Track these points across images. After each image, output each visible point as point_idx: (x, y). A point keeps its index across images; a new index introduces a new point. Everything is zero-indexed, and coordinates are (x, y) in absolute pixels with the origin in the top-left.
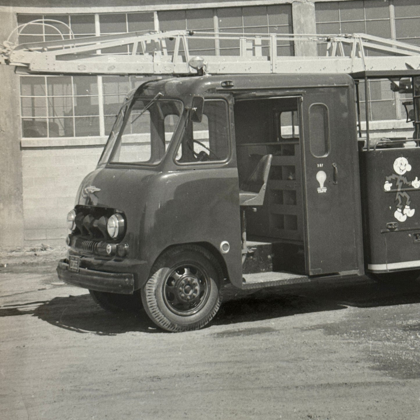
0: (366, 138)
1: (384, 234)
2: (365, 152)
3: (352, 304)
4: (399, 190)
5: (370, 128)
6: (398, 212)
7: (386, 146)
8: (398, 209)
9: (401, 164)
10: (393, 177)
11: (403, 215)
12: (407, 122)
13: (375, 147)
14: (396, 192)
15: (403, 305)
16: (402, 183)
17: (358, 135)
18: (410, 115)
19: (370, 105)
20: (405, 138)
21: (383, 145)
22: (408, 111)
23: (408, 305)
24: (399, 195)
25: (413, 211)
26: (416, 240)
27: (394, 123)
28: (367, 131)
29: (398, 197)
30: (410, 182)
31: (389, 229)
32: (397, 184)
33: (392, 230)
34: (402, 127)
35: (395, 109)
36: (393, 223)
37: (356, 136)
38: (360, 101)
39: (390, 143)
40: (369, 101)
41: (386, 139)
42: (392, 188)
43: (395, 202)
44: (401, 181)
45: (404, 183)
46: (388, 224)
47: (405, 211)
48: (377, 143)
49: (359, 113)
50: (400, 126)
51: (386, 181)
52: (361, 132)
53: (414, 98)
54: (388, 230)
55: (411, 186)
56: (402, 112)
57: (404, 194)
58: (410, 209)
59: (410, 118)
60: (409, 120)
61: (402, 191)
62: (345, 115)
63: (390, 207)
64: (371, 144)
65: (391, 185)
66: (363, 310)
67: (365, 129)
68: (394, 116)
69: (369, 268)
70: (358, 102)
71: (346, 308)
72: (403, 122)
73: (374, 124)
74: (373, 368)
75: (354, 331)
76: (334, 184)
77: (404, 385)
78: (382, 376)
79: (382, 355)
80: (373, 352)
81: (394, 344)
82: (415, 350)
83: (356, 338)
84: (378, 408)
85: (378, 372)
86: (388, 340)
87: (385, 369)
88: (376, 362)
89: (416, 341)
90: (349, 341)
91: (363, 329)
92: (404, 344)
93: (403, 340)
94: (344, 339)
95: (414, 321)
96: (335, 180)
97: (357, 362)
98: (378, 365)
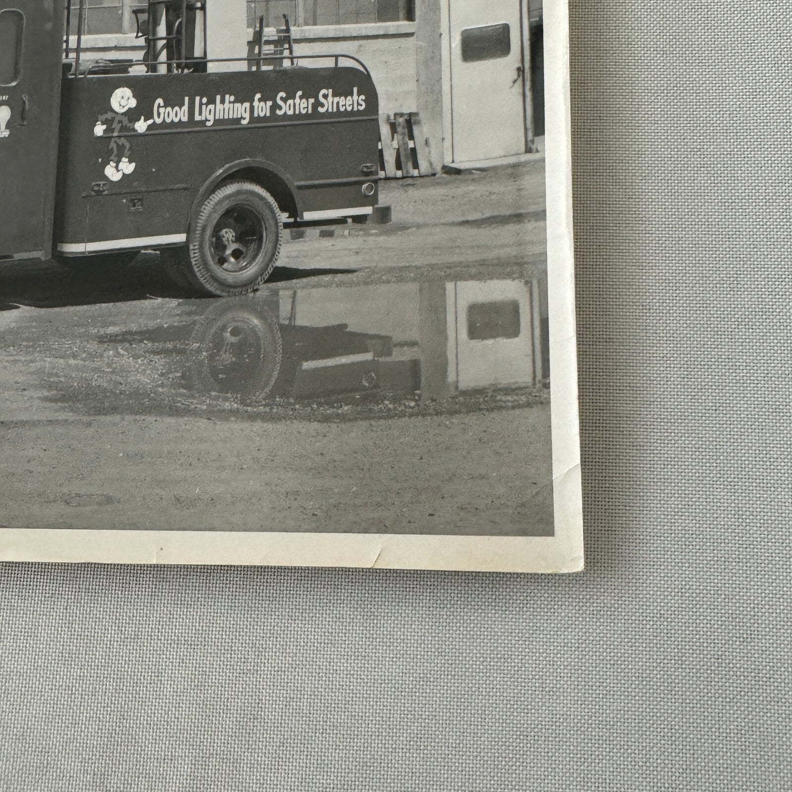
0: (75, 60)
1: (86, 200)
2: (71, 79)
3: (26, 302)
4: (115, 134)
5: (83, 46)
6: (110, 167)
7: (102, 71)
8: (111, 163)
9: (123, 98)
10: (109, 115)
11: (118, 171)
12: (137, 37)
13: (86, 73)
14: (112, 137)
15: (104, 305)
16: (120, 125)
17: (64, 55)
18: (142, 28)
19: (86, 13)
20: (131, 61)
21: (99, 71)
22: (140, 21)
23: (112, 304)
24: (115, 142)
25: (133, 165)
26: (133, 208)
27: (118, 38)
28: (78, 50)
29: (113, 145)
30: (133, 123)
31: (95, 191)
32: (113, 126)
33: (99, 193)
34: (127, 45)
35: (121, 18)
36: (101, 183)
37: (61, 57)
38: (72, 7)
39: (110, 66)
40: (84, 7)
41: (104, 62)
42: (105, 131)
43: (108, 152)
44: (120, 122)
45: (124, 125)
46: (94, 183)
47: (121, 166)
48: (91, 67)
49: (68, 24)
50: (126, 42)
51: (97, 121)
52: (69, 50)
53: (150, 5)
54: (93, 193)
55: (134, 130)
56: (130, 23)
57: (122, 141)
58: (128, 163)
59: (141, 32)
60: (140, 34)
61: (119, 137)
62: (49, 26)
63: (100, 160)
64: (82, 68)
65: (104, 127)
66: (43, 311)
67: (75, 46)
68: (119, 30)
69: (59, 249)
70: (68, 8)
71: (18, 307)
72: (131, 38)
73: (88, 40)
74: (46, 399)
75: (25, 343)
76: (22, 125)
77: (89, 424)
78: (57, 411)
79: (63, 379)
80: (51, 375)
81: (83, 362)
82: (113, 372)
83: (27, 353)
84: (45, 460)
85: (53, 404)
86: (74, 356)
87: (62, 402)
88: (53, 390)
89: (116, 359)
90: (16, 358)
91: (39, 341)
92: (97, 363)
93: (98, 358)
94: (10, 355)
95: (117, 329)
96: (23, 119)
97: (24, 389)
98: (55, 395)
